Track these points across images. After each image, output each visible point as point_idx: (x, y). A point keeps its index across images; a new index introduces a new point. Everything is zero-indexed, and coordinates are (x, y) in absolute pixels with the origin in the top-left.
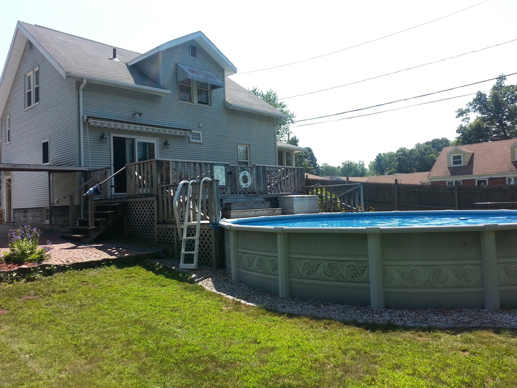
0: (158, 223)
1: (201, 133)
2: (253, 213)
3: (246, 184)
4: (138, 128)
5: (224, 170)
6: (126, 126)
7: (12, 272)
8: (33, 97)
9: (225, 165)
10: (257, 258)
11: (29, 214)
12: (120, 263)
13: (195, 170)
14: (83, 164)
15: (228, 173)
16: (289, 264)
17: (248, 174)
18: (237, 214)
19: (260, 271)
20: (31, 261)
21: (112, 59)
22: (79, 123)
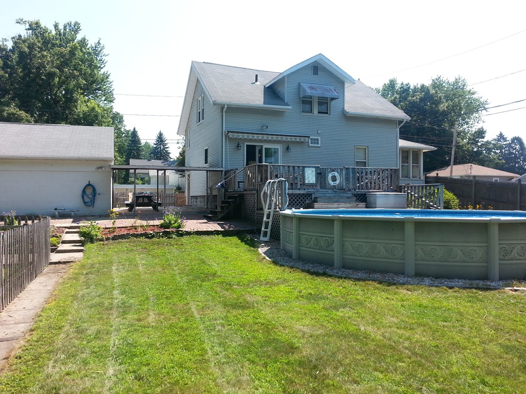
0: (257, 209)
1: (319, 138)
2: (335, 205)
3: (335, 182)
4: (265, 137)
5: (314, 171)
6: (256, 137)
7: (160, 232)
8: (201, 116)
9: (315, 167)
10: (314, 238)
11: (199, 200)
12: (225, 234)
13: (289, 171)
14: (224, 167)
15: (318, 173)
16: (343, 245)
17: (336, 174)
18: (320, 206)
19: (316, 248)
20: (173, 228)
21: (254, 83)
22: (222, 136)
